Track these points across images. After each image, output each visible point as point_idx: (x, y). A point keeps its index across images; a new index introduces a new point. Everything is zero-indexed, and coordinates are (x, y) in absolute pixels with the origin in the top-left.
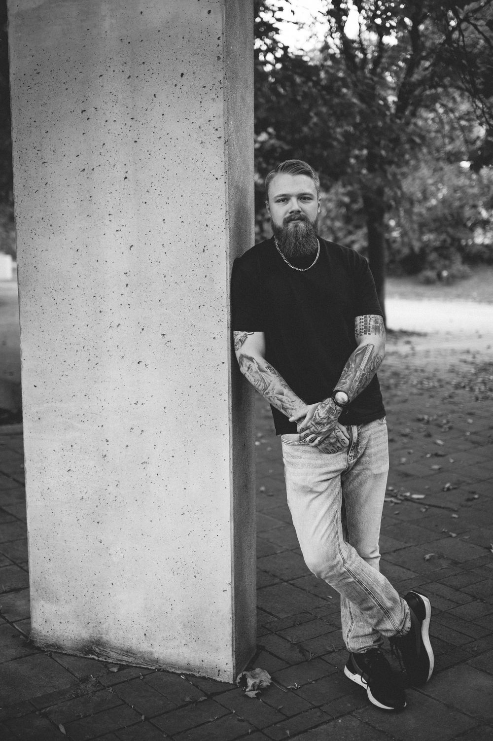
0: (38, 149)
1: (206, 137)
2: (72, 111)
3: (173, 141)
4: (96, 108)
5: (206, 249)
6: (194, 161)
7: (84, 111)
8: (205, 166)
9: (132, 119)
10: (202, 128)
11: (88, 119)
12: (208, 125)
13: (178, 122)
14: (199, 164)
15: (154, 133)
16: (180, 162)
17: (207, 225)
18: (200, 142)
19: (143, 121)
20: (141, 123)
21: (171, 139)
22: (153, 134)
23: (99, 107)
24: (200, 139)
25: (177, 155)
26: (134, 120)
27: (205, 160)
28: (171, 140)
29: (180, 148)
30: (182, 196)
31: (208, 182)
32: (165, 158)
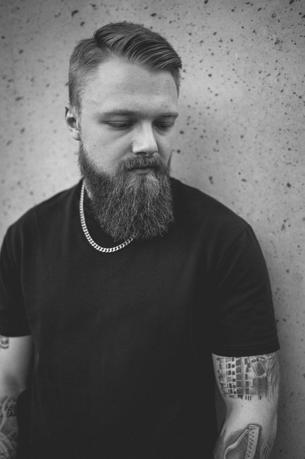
0: (8, 78)
1: (284, 32)
2: (57, 14)
3: (224, 45)
4: (94, 6)
5: (287, 224)
6: (263, 75)
7: (76, 12)
8: (283, 82)
9: (153, 15)
10: (278, 17)
11: (82, 24)
12: (289, 9)
13: (233, 11)
14: (272, 80)
15: (190, 34)
16: (237, 79)
17: (289, 185)
18: (275, 40)
19: (172, 17)
20: (168, 20)
21: (221, 41)
22: (189, 37)
23: (98, 4)
24: (274, 36)
25: (232, 67)
26: (156, 18)
27: (283, 72)
28: (220, 44)
29: (237, 56)
30: (242, 137)
31: (290, 109)
32: (210, 75)
